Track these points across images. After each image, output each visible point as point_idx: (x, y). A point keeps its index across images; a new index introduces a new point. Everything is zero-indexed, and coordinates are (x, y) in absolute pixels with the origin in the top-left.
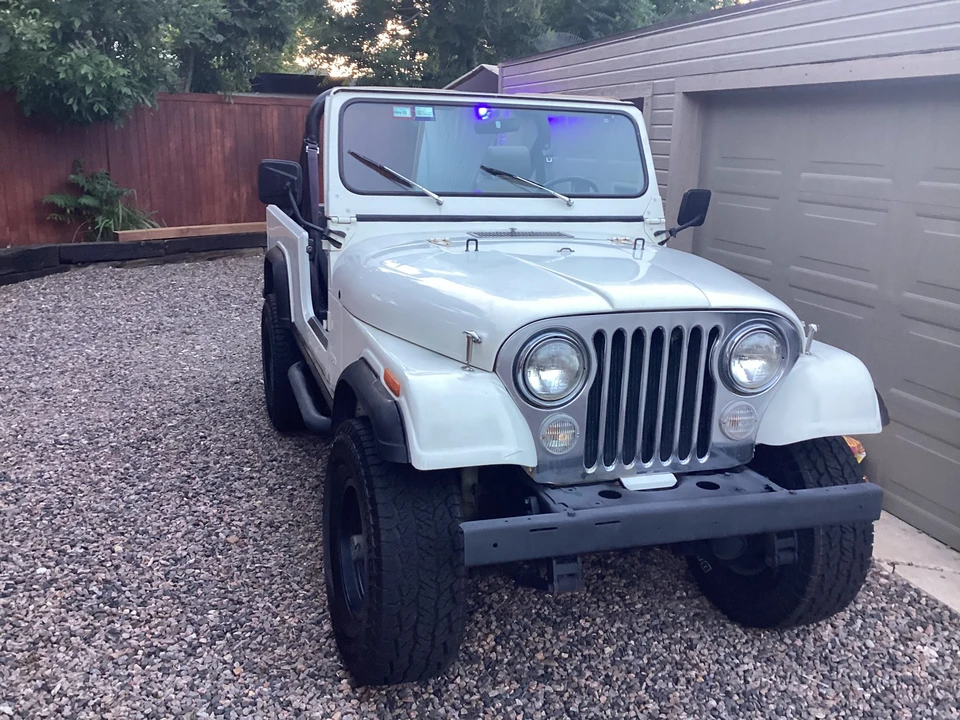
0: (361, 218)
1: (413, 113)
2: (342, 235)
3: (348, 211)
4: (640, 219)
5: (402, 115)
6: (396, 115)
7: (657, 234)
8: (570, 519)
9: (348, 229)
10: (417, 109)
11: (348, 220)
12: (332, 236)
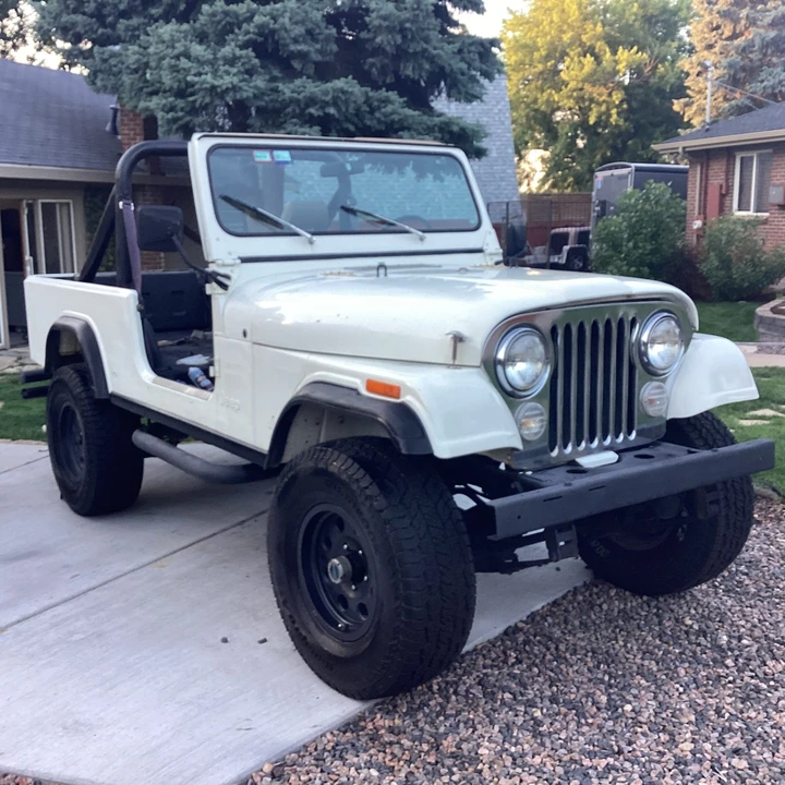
0: (245, 260)
1: (272, 157)
2: (228, 277)
3: (230, 253)
4: (480, 251)
5: (263, 159)
6: (257, 159)
8: (567, 488)
9: (232, 271)
10: (276, 153)
11: (232, 262)
12: (220, 278)
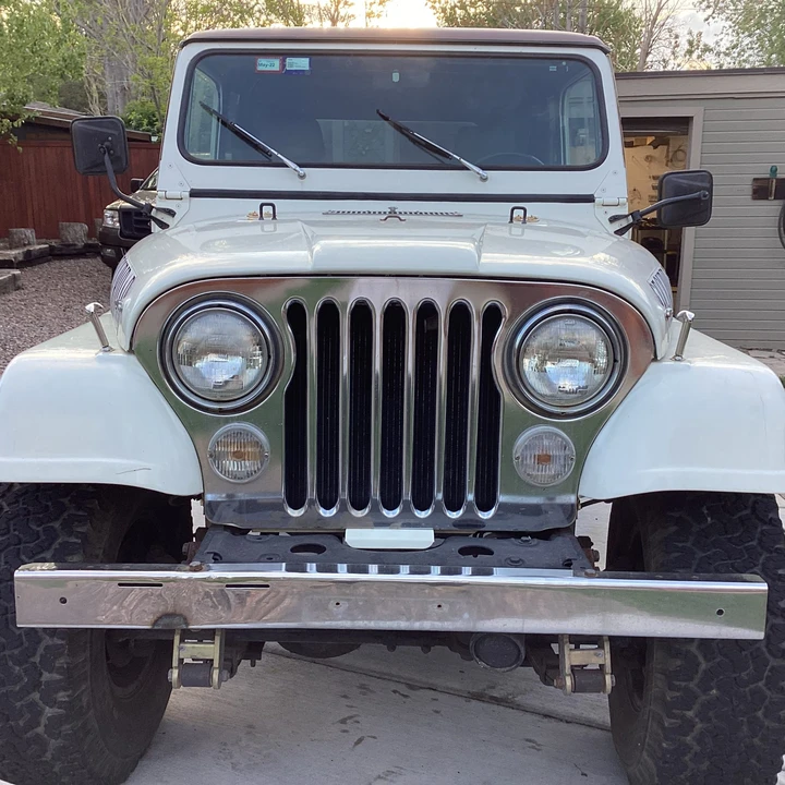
0: (195, 194)
1: (283, 65)
2: (171, 213)
4: (589, 199)
5: (269, 68)
6: (260, 68)
7: (613, 219)
9: (179, 206)
10: (288, 60)
11: (177, 194)
